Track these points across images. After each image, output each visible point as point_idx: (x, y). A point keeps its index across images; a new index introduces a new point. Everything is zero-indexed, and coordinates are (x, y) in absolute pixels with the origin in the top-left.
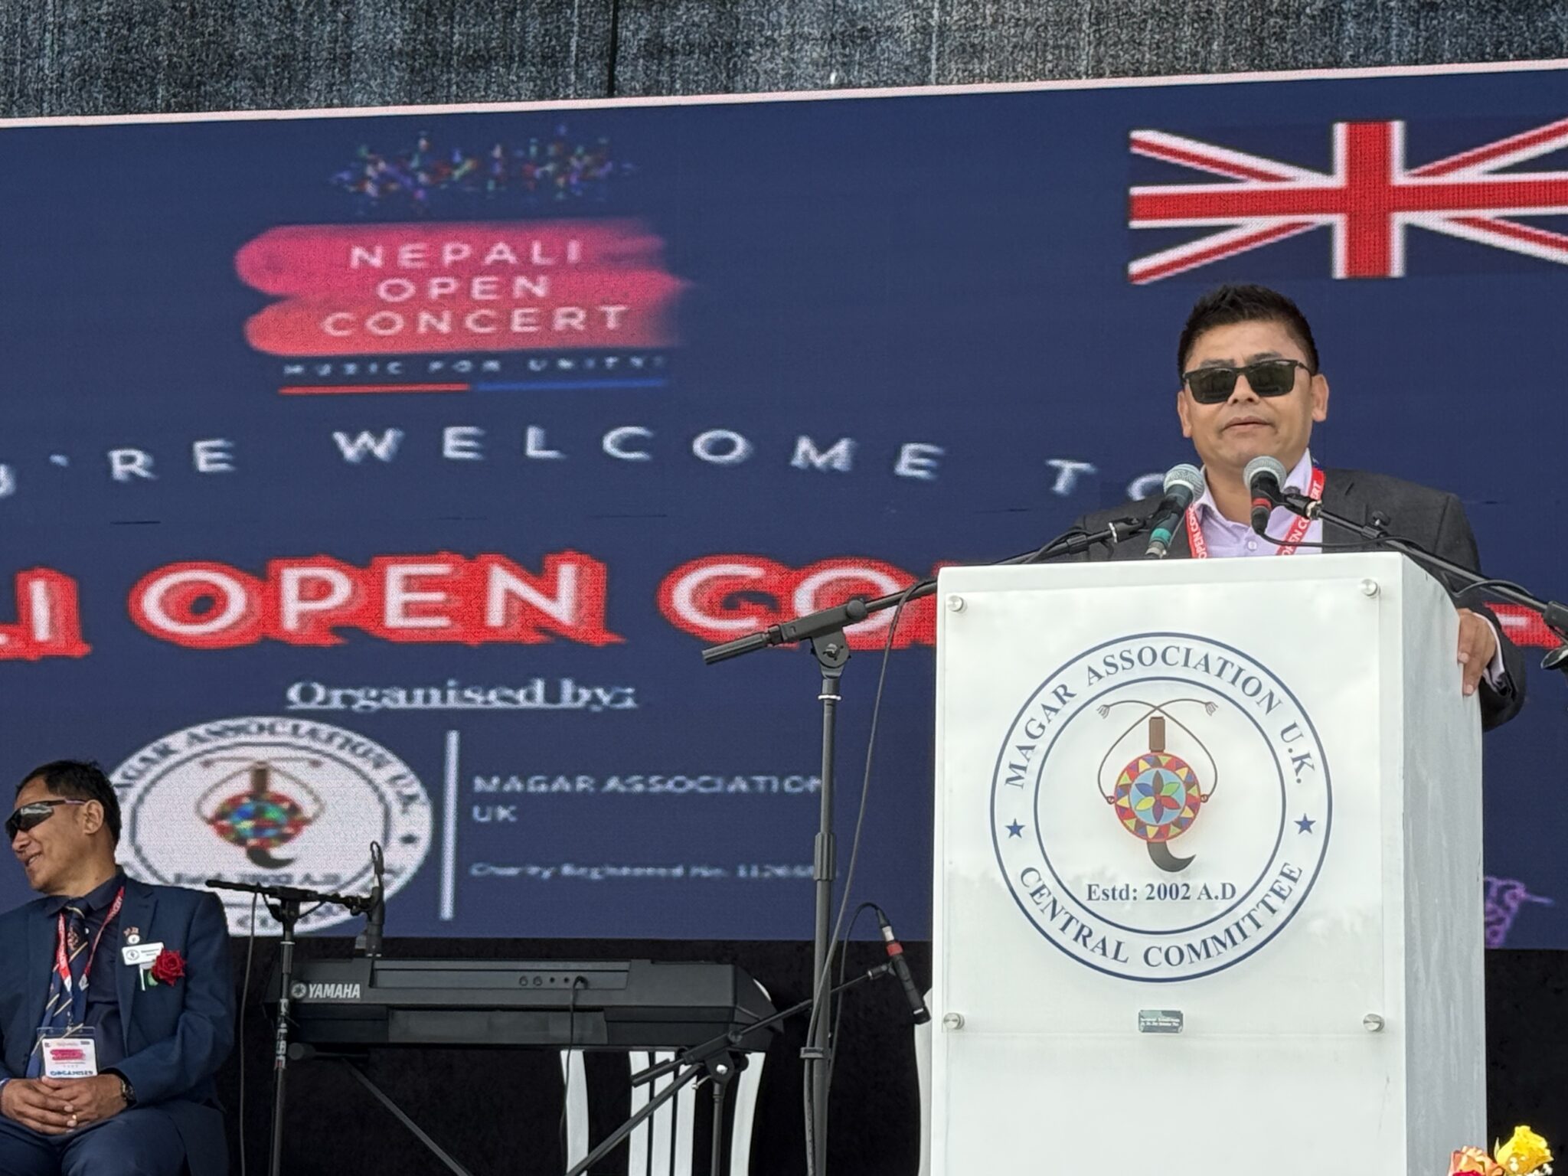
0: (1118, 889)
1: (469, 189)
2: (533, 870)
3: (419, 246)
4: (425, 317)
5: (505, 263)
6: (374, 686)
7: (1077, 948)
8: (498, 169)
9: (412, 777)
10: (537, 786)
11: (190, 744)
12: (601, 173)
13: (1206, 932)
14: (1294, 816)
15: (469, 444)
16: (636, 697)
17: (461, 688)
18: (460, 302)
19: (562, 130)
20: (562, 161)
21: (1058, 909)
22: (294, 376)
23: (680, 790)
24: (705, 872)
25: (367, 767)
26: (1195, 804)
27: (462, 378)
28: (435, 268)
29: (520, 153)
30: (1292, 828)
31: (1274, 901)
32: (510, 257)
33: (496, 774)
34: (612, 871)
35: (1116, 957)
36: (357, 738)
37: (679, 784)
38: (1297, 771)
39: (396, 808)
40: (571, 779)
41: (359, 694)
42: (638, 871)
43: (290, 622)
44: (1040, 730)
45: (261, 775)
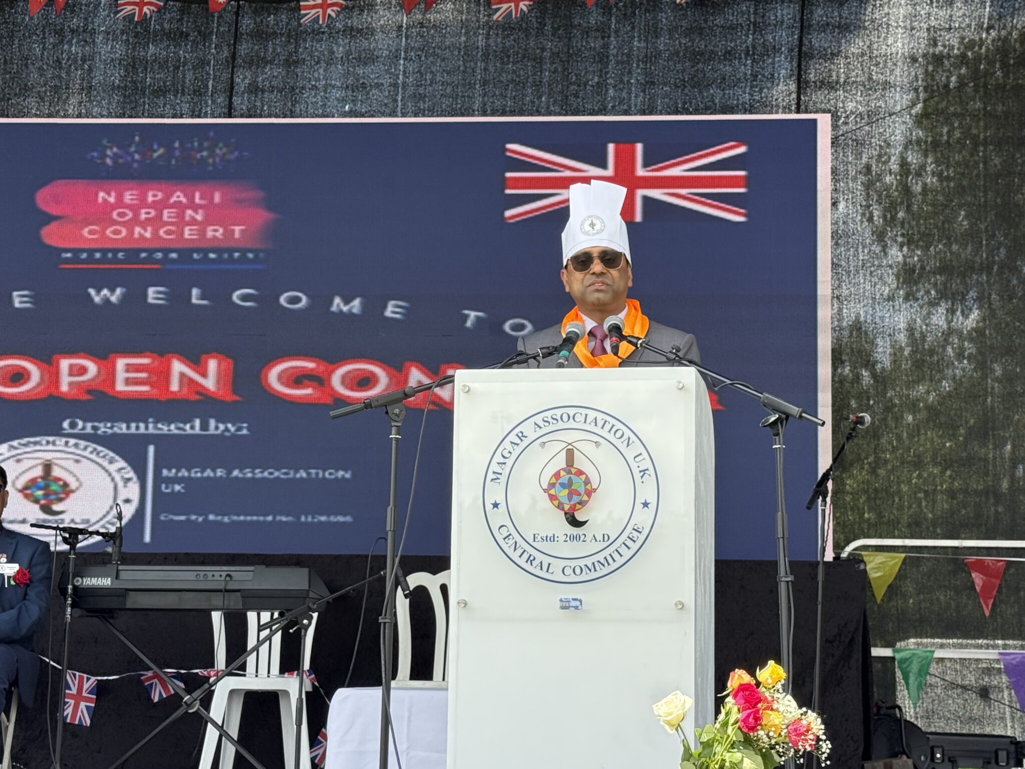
0: (549, 536)
1: (161, 163)
2: (193, 517)
3: (135, 192)
4: (138, 230)
5: (180, 202)
6: (109, 421)
7: (527, 566)
8: (177, 153)
9: (129, 468)
10: (196, 474)
11: (9, 450)
12: (232, 157)
13: (595, 559)
14: (640, 500)
15: (161, 296)
16: (248, 429)
17: (156, 422)
18: (156, 222)
19: (211, 134)
20: (211, 150)
21: (517, 547)
22: (67, 259)
23: (271, 477)
24: (284, 519)
25: (105, 463)
26: (589, 493)
27: (157, 262)
28: (143, 203)
29: (189, 145)
30: (639, 506)
31: (629, 543)
32: (183, 200)
33: (174, 467)
34: (235, 518)
35: (547, 571)
36: (100, 448)
37: (271, 473)
38: (642, 477)
39: (120, 484)
40: (214, 470)
41: (101, 425)
42: (249, 518)
43: (64, 388)
44: (509, 454)
45: (48, 467)
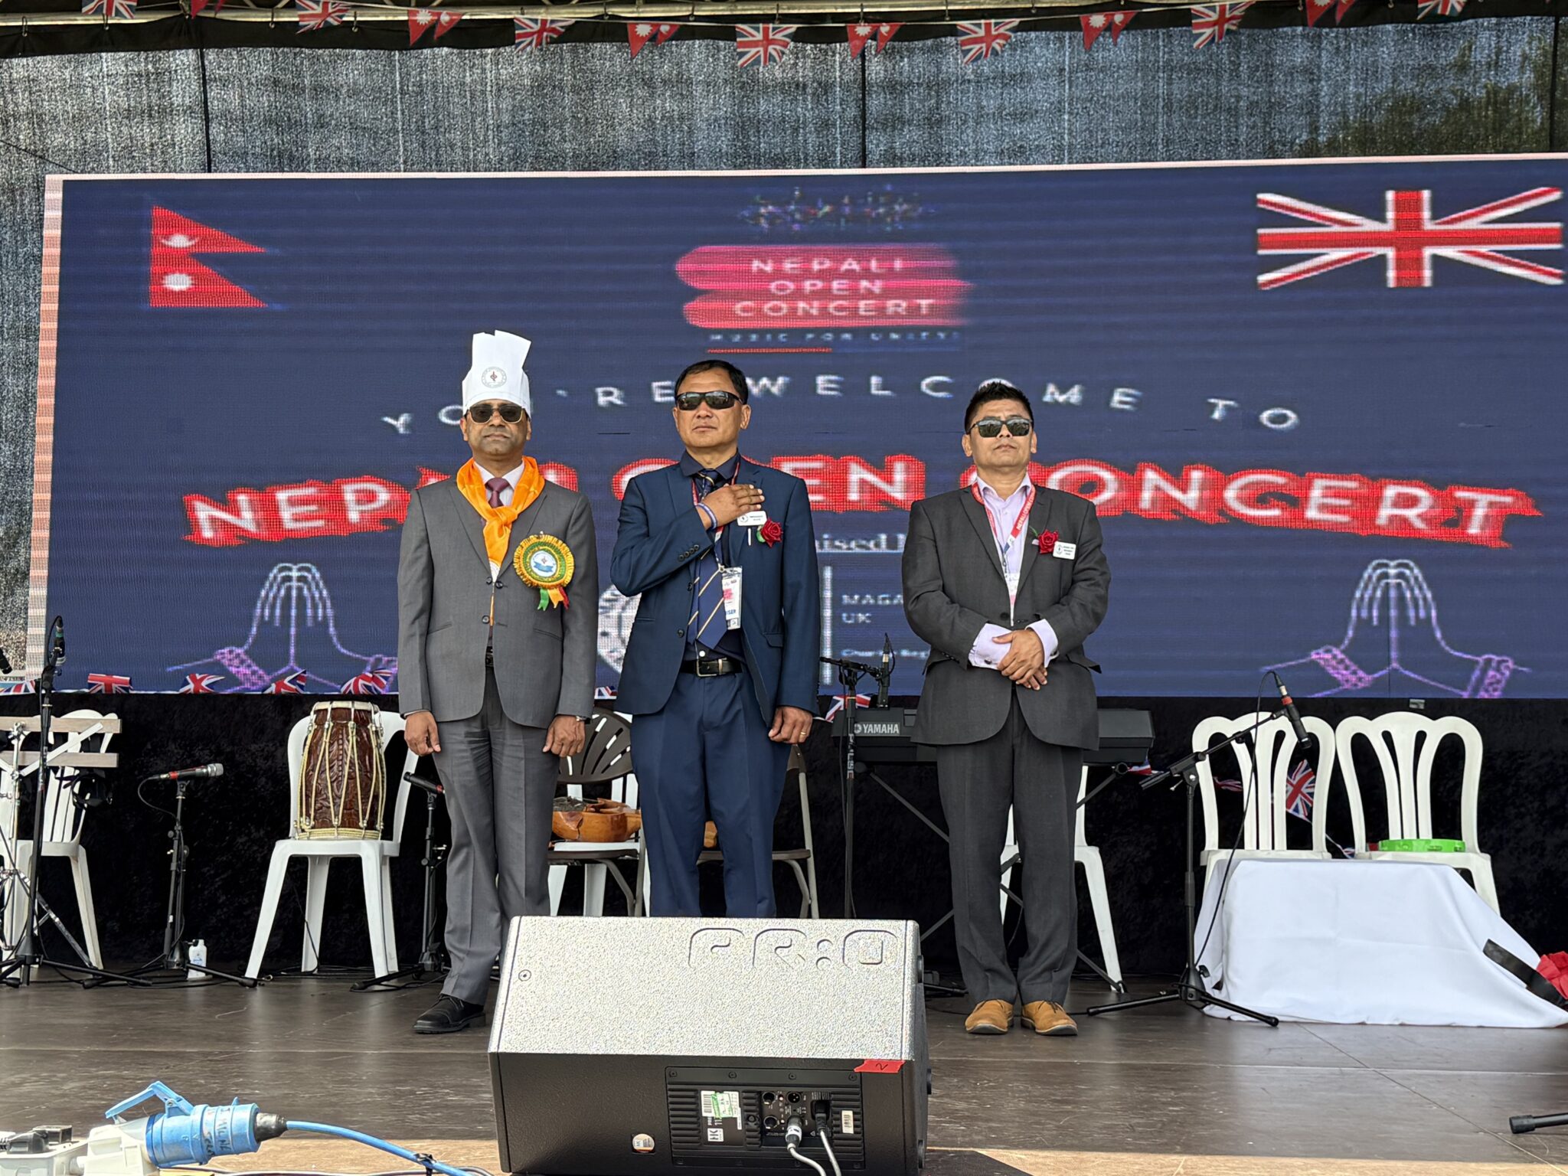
10: (884, 601)
15: (833, 386)
33: (858, 593)
